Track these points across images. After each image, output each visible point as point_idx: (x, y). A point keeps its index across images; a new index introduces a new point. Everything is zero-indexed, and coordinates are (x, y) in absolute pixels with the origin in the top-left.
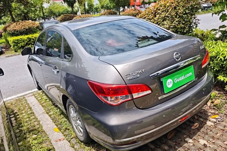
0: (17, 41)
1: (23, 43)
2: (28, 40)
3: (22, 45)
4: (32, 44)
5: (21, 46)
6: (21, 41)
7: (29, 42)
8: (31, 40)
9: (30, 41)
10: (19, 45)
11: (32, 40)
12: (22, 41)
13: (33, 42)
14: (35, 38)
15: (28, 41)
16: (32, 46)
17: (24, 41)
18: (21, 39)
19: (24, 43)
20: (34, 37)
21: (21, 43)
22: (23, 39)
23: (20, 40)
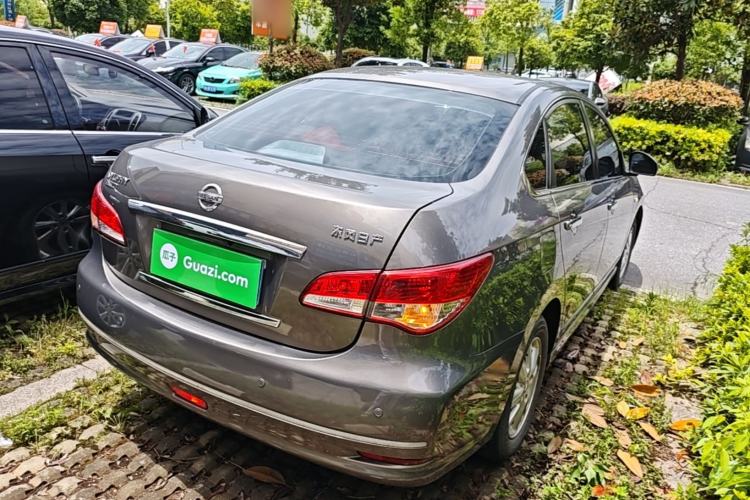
0: (626, 132)
1: (640, 143)
2: (659, 140)
3: (634, 148)
4: (665, 156)
5: (631, 149)
6: (637, 135)
7: (659, 147)
8: (668, 140)
9: (663, 143)
10: (624, 144)
11: (671, 144)
12: (638, 137)
13: (669, 149)
14: (684, 139)
15: (657, 143)
16: (660, 161)
17: (643, 139)
18: (638, 130)
19: (643, 144)
20: (681, 136)
21: (636, 140)
22: (645, 131)
23: (635, 132)
